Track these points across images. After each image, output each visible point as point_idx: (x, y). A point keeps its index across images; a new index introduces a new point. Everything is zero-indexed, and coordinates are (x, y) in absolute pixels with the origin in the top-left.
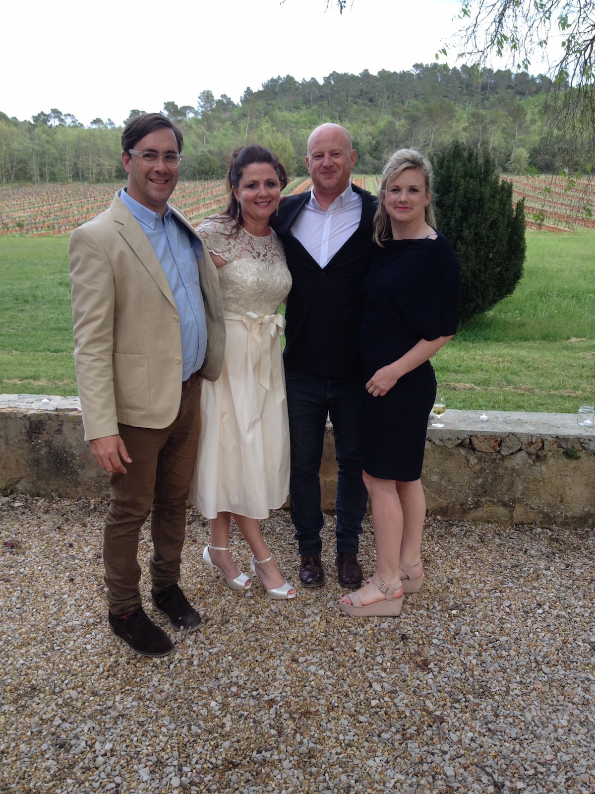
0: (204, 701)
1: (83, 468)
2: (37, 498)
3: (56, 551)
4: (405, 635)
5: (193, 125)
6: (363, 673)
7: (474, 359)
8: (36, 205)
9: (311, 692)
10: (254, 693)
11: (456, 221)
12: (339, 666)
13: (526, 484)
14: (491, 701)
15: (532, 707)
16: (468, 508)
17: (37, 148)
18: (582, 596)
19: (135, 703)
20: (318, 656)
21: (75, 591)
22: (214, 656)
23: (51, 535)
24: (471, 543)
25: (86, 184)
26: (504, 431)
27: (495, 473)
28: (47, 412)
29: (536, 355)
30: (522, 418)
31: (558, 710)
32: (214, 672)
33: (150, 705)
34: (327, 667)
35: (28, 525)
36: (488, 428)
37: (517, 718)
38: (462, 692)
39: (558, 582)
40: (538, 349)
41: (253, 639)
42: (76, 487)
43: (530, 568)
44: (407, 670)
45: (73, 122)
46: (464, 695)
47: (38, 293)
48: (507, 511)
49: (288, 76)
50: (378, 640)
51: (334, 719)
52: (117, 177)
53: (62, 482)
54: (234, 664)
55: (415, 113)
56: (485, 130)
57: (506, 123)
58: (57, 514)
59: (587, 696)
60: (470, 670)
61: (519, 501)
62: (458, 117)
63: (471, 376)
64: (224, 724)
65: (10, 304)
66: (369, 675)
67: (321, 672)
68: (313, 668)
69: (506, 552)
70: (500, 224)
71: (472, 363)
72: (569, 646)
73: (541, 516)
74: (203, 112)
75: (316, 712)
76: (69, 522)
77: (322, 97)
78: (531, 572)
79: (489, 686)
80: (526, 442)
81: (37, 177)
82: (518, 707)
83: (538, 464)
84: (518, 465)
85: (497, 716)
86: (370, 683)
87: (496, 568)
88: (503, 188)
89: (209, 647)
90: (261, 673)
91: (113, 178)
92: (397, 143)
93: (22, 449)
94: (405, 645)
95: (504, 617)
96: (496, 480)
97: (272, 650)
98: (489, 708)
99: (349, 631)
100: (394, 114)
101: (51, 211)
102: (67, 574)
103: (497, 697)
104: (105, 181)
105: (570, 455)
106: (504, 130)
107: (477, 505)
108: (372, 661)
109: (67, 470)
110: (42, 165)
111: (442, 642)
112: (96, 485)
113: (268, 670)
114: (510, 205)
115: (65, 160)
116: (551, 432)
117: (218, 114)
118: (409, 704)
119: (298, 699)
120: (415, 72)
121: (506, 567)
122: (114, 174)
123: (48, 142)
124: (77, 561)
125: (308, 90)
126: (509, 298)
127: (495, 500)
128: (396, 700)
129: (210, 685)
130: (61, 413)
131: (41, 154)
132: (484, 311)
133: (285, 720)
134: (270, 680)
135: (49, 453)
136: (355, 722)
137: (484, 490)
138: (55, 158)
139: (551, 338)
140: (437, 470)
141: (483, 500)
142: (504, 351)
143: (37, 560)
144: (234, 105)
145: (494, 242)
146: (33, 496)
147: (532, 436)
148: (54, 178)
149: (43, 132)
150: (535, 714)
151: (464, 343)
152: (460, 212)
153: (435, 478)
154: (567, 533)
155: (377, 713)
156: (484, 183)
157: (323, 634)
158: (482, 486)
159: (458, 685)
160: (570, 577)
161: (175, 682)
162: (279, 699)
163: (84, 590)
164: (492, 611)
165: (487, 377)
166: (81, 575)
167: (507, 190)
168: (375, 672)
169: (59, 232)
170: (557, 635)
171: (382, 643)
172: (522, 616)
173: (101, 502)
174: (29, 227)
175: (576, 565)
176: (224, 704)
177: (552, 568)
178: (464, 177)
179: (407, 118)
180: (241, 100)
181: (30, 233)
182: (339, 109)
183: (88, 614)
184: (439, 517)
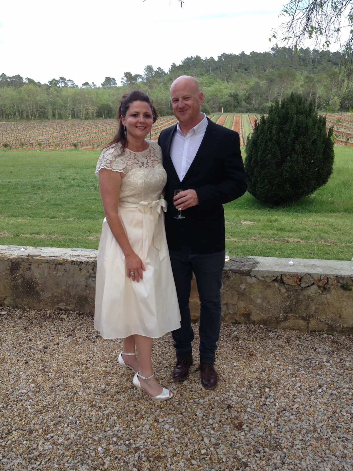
0: (94, 447)
1: (43, 291)
2: (16, 309)
3: (21, 343)
4: (230, 405)
5: (141, 86)
6: (199, 430)
7: (301, 223)
8: (50, 132)
9: (163, 443)
10: (127, 442)
11: (291, 140)
12: (185, 425)
13: (317, 306)
14: (280, 453)
15: (307, 458)
16: (280, 321)
17: (51, 100)
18: (348, 381)
19: (51, 447)
20: (172, 418)
21: (28, 370)
22: (106, 416)
23: (20, 333)
24: (280, 343)
25: (79, 120)
26: (303, 272)
27: (297, 298)
28: (22, 257)
29: (340, 221)
30: (316, 263)
31: (325, 461)
32: (104, 427)
33: (60, 448)
34: (176, 426)
35: (7, 326)
36: (293, 270)
37: (297, 465)
38: (262, 446)
39: (334, 371)
40: (341, 217)
41: (132, 405)
42: (39, 303)
43: (316, 361)
44: (228, 429)
45: (72, 84)
46: (263, 447)
47: (47, 183)
48: (305, 323)
49: (197, 56)
50: (213, 408)
51: (176, 462)
52: (97, 116)
53: (31, 300)
54: (117, 422)
55: (272, 77)
56: (314, 86)
57: (326, 81)
58: (26, 319)
59: (345, 451)
60: (269, 430)
61: (313, 316)
62: (298, 79)
63: (298, 234)
64: (104, 463)
65: (30, 190)
66: (203, 432)
67: (172, 429)
68: (167, 426)
69: (302, 350)
70: (318, 142)
71: (300, 226)
72: (337, 415)
73: (327, 326)
74: (147, 78)
75: (165, 456)
76: (33, 325)
77: (217, 68)
78: (317, 363)
79: (280, 442)
80: (316, 279)
81: (51, 117)
82: (298, 457)
83: (324, 293)
84: (312, 293)
85: (283, 463)
86: (203, 437)
87: (295, 361)
88: (320, 120)
89: (104, 409)
90: (134, 428)
91: (94, 117)
92: (261, 94)
93: (7, 279)
94: (229, 412)
95: (296, 394)
96: (298, 303)
97: (143, 413)
98: (279, 457)
99: (194, 401)
100: (259, 77)
101: (58, 136)
102: (25, 359)
103: (285, 450)
104: (90, 118)
105: (345, 287)
106: (325, 86)
107: (286, 319)
108: (206, 422)
109: (33, 292)
110: (54, 109)
111: (253, 410)
112: (51, 302)
113: (138, 427)
114: (325, 130)
115: (67, 107)
116: (333, 273)
117: (156, 79)
118: (226, 453)
119: (154, 448)
120: (272, 53)
121: (301, 360)
122: (95, 115)
123: (57, 96)
124: (32, 350)
125: (208, 64)
126: (324, 186)
127: (298, 316)
128: (218, 450)
129: (100, 436)
130: (30, 258)
131: (54, 103)
132: (308, 194)
133: (144, 462)
134: (138, 433)
135: (23, 282)
136: (189, 464)
137: (290, 309)
138: (61, 105)
139: (350, 211)
140: (260, 296)
141: (290, 315)
142: (320, 219)
143: (8, 349)
144: (165, 74)
145: (314, 152)
146: (13, 308)
147: (320, 275)
148: (61, 117)
149: (55, 90)
150: (309, 463)
151: (296, 214)
152: (293, 135)
153: (259, 301)
154: (344, 338)
155: (204, 459)
156: (308, 117)
157: (178, 403)
158: (289, 306)
159: (260, 441)
160: (342, 367)
161: (79, 433)
162: (142, 447)
163: (33, 370)
164: (289, 389)
165: (308, 235)
166: (33, 359)
167: (323, 121)
168: (207, 430)
169: (62, 148)
170: (330, 407)
171: (215, 410)
172: (308, 393)
173: (54, 313)
174: (45, 145)
175: (347, 359)
176: (106, 449)
177: (331, 361)
178: (296, 114)
179: (267, 79)
180: (169, 71)
181: (45, 149)
182: (227, 75)
183: (33, 385)
184: (262, 326)
